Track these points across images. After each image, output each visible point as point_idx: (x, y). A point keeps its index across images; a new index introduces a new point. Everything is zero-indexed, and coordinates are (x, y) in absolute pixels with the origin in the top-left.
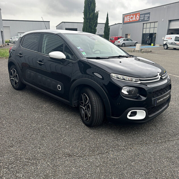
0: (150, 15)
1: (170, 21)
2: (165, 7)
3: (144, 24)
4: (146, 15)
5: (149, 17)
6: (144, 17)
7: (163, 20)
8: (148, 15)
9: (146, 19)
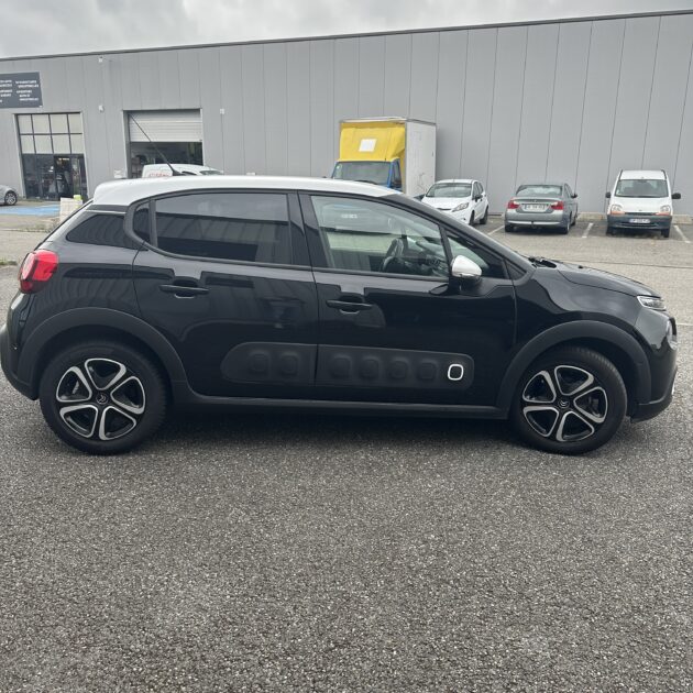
0: (38, 83)
1: (129, 114)
2: (100, 60)
3: (17, 115)
4: (22, 84)
5: (37, 93)
6: (15, 88)
7: (101, 108)
8: (32, 84)
9: (24, 96)
